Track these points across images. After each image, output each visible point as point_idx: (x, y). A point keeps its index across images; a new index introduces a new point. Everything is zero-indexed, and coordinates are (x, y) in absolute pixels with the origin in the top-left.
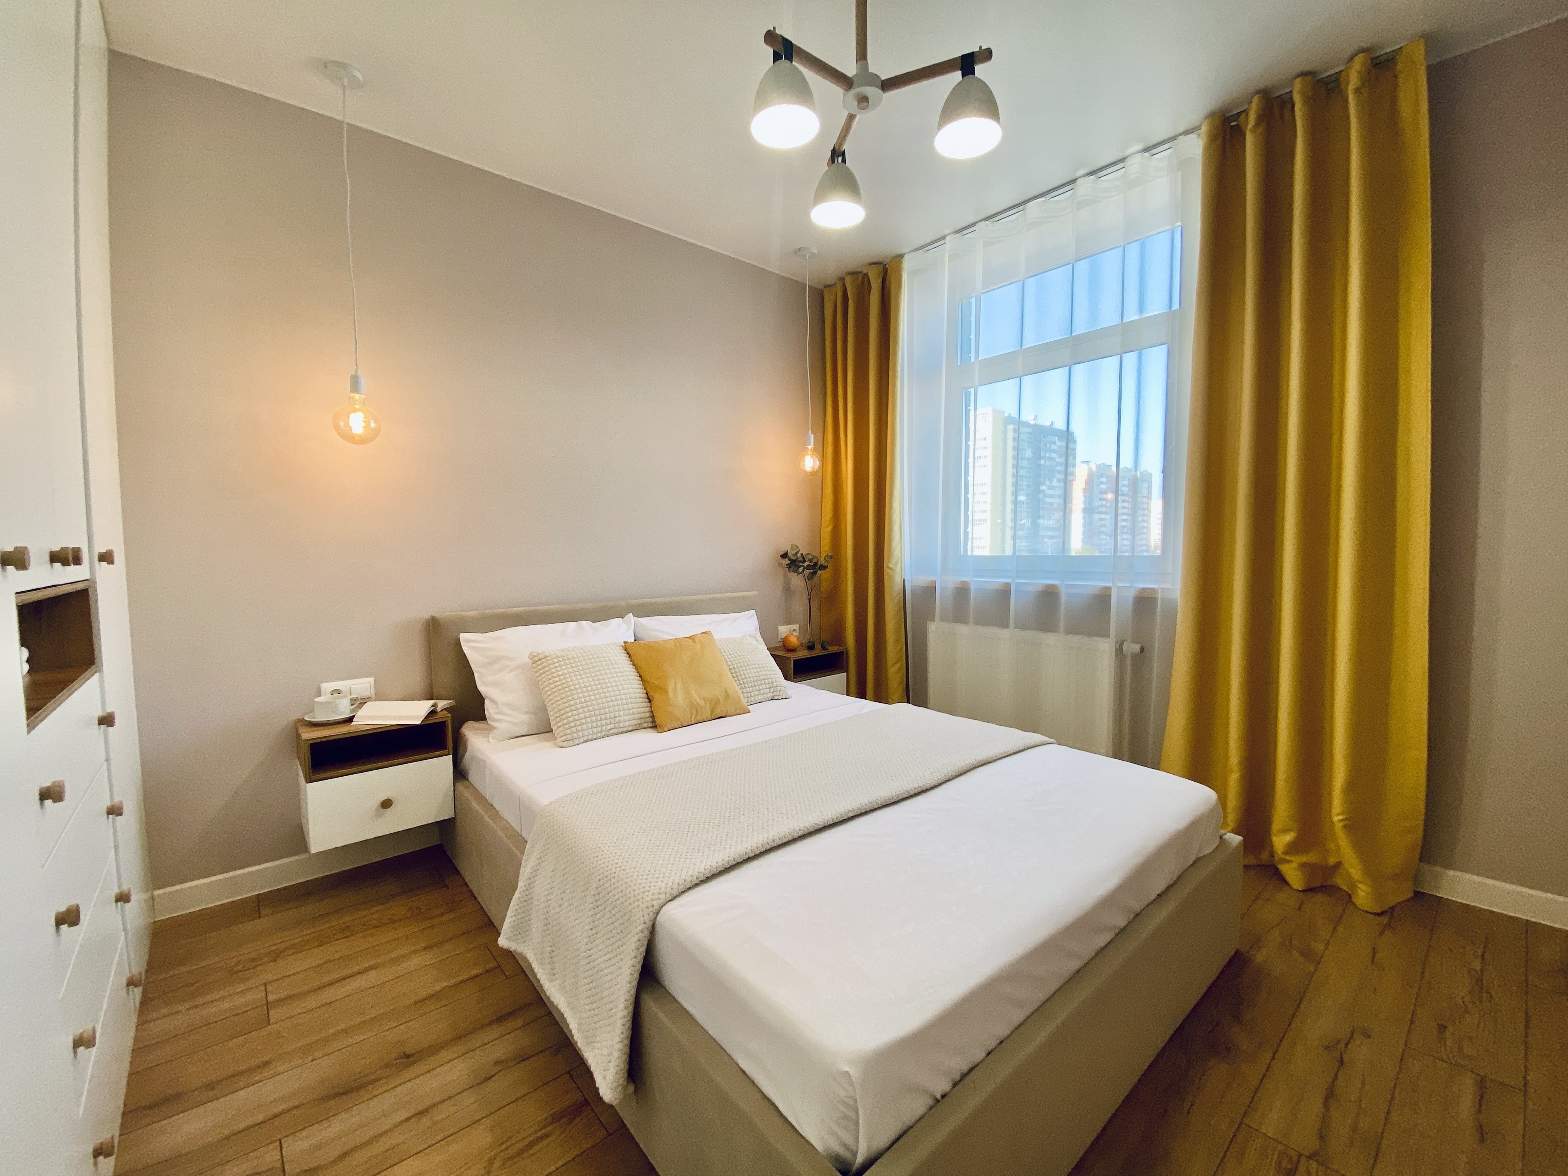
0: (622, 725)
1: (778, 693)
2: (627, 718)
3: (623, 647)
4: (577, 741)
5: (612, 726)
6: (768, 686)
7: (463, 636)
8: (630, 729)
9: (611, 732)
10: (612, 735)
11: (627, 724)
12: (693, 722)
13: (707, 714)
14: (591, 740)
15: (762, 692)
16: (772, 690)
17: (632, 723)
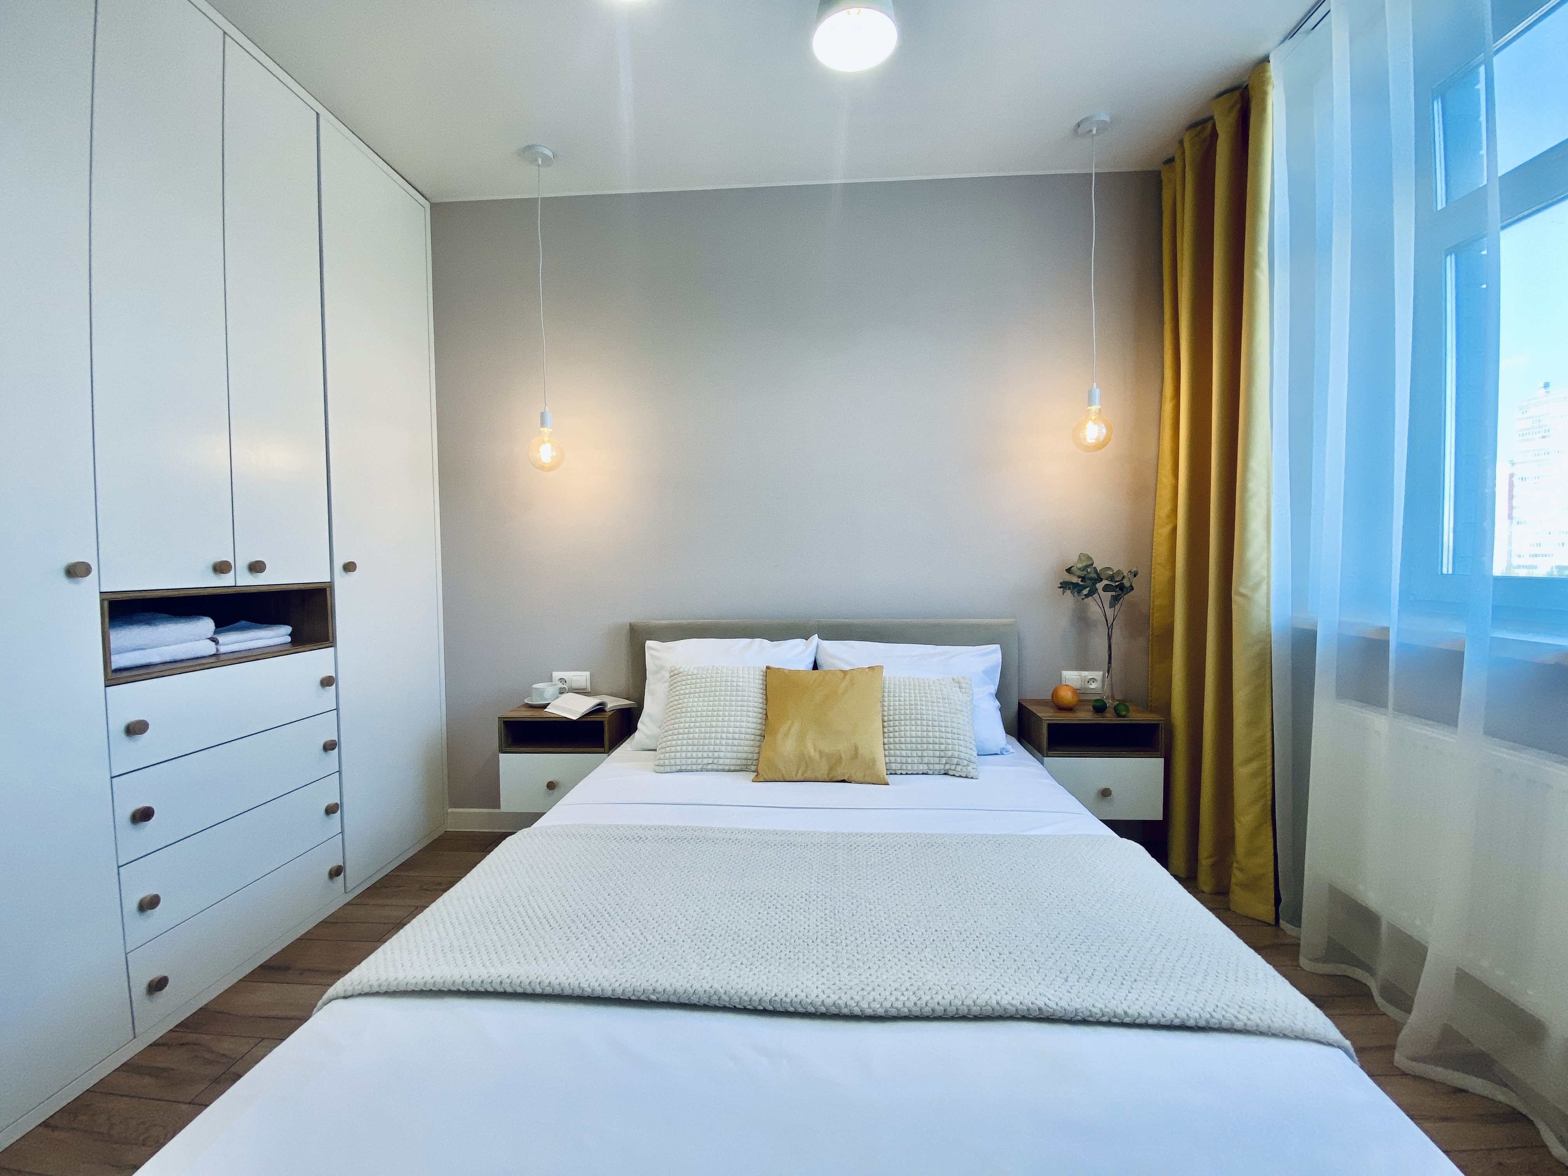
0: (721, 761)
1: (953, 767)
2: (729, 755)
3: (762, 671)
4: (668, 769)
5: (710, 761)
6: (937, 753)
7: (649, 643)
8: (732, 768)
9: (710, 767)
10: (713, 770)
11: (727, 761)
12: (799, 777)
13: (823, 770)
14: (687, 771)
15: (926, 760)
16: (944, 761)
17: (734, 762)
